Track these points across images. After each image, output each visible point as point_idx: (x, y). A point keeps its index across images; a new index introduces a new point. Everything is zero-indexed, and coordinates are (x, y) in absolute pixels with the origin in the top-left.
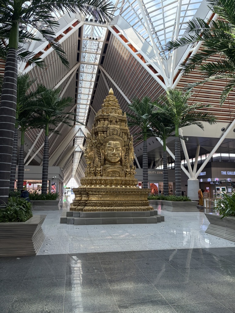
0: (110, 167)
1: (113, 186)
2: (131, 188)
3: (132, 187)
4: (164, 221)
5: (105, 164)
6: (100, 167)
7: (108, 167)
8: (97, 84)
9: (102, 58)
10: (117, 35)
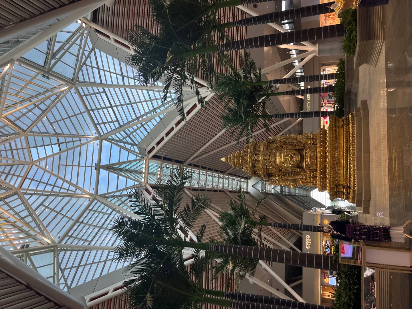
0: (306, 161)
1: (328, 154)
2: (329, 135)
3: (327, 135)
4: (366, 101)
5: (302, 168)
6: (306, 172)
7: (306, 163)
8: (201, 166)
9: (176, 162)
10: (157, 149)
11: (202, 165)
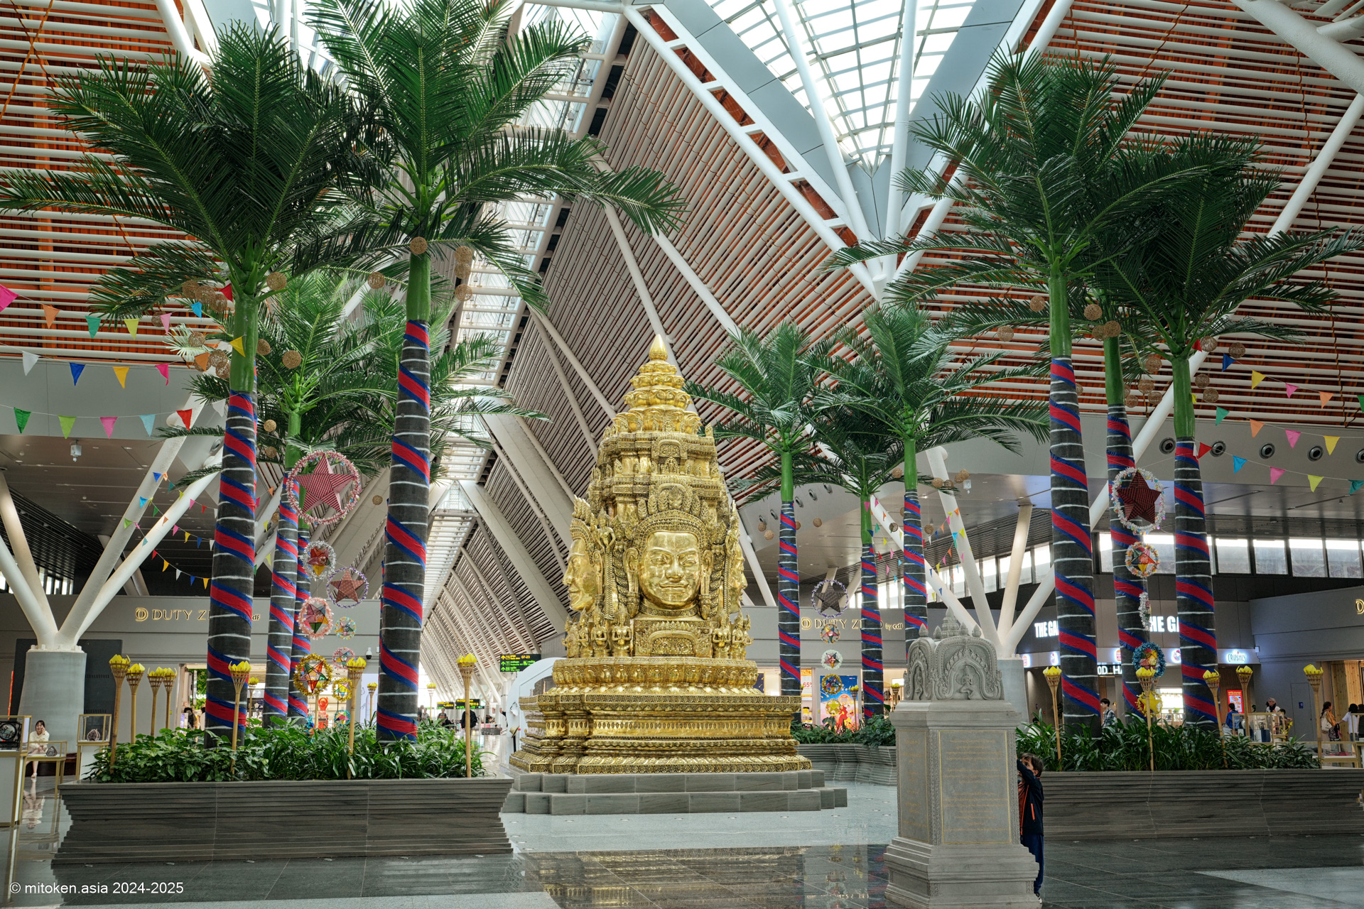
0: (661, 622)
2: (734, 695)
3: (736, 691)
4: (845, 806)
6: (627, 623)
7: (653, 622)
8: (568, 211)
9: (596, 115)
10: (665, 49)
11: (573, 213)
